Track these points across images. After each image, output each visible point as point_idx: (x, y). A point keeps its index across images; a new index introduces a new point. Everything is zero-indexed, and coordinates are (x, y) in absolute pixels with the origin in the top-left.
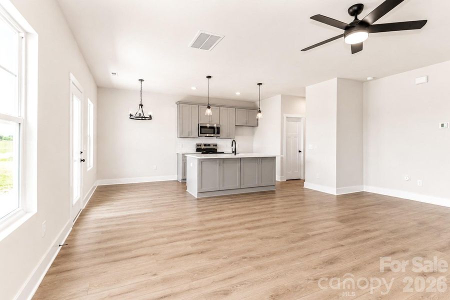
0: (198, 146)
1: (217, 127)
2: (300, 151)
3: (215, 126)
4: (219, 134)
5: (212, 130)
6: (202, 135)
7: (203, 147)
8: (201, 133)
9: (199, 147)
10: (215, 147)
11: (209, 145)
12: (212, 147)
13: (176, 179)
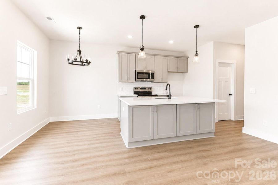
0: (135, 89)
1: (152, 73)
2: (230, 95)
3: (150, 72)
4: (153, 79)
5: (148, 75)
6: (138, 80)
7: (139, 90)
8: (137, 78)
9: (136, 90)
10: (150, 90)
11: (145, 88)
12: (147, 90)
13: (116, 117)
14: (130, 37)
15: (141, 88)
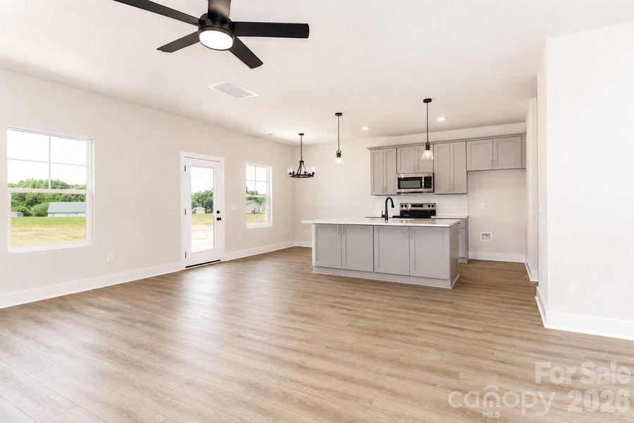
0: (402, 206)
1: (425, 178)
4: (430, 187)
5: (419, 181)
7: (409, 208)
8: (399, 188)
9: (404, 208)
10: (431, 208)
11: (421, 206)
12: (426, 208)
14: (365, 129)
15: (413, 206)
